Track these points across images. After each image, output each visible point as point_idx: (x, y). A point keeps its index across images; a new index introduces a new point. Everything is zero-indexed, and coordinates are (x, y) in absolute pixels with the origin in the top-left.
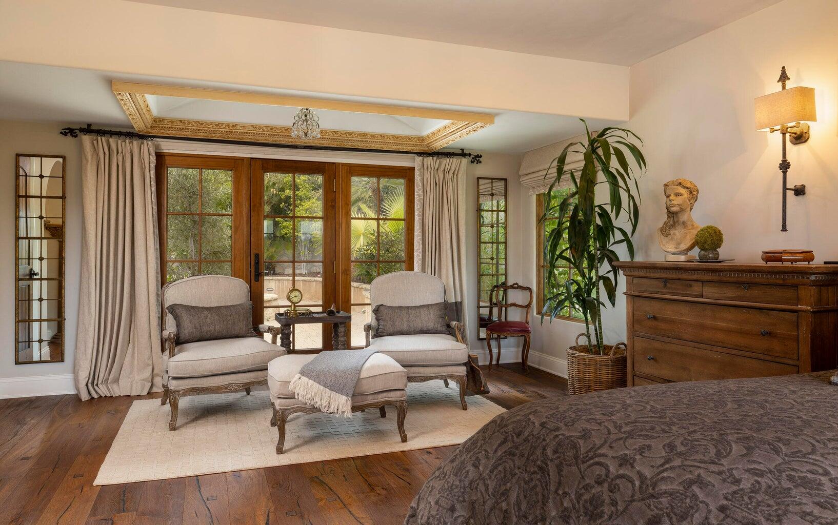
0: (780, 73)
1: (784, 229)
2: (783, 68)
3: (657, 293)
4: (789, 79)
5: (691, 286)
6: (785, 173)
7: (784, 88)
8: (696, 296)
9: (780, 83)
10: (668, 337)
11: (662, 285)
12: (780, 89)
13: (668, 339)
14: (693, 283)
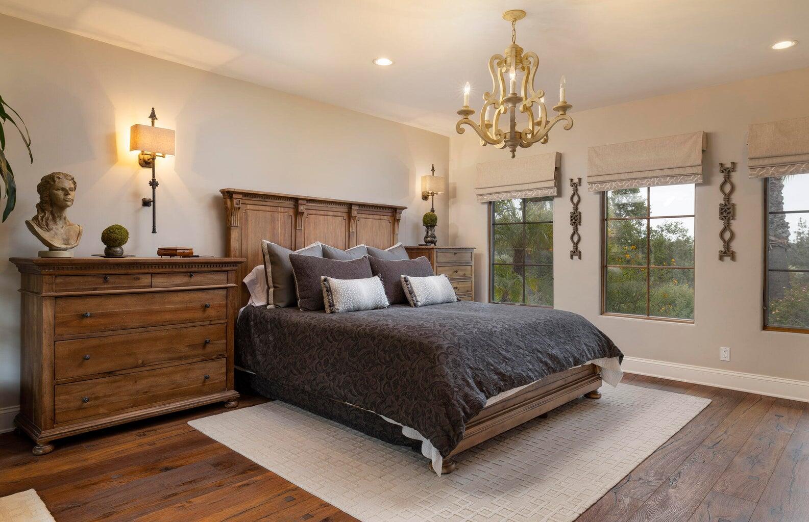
0: (150, 112)
1: (154, 231)
2: (153, 109)
3: (95, 289)
4: (157, 119)
5: (139, 279)
6: (154, 189)
7: (153, 124)
8: (144, 287)
9: (151, 119)
10: (110, 330)
11: (101, 280)
12: (150, 124)
13: (109, 332)
14: (140, 276)
